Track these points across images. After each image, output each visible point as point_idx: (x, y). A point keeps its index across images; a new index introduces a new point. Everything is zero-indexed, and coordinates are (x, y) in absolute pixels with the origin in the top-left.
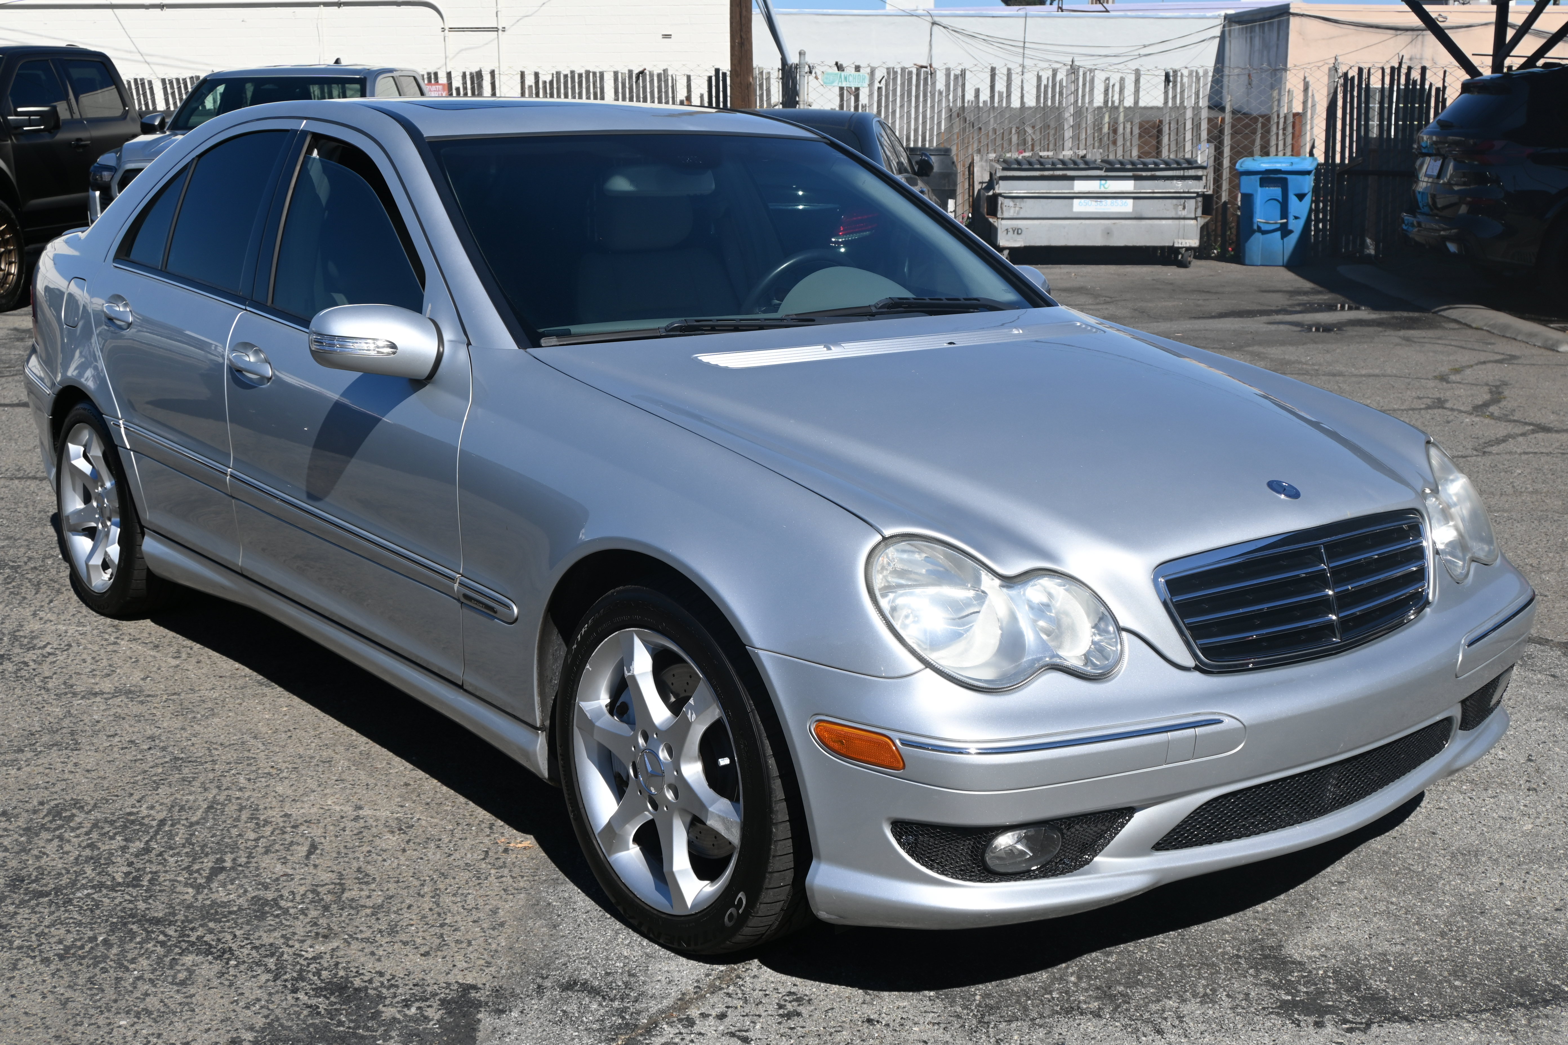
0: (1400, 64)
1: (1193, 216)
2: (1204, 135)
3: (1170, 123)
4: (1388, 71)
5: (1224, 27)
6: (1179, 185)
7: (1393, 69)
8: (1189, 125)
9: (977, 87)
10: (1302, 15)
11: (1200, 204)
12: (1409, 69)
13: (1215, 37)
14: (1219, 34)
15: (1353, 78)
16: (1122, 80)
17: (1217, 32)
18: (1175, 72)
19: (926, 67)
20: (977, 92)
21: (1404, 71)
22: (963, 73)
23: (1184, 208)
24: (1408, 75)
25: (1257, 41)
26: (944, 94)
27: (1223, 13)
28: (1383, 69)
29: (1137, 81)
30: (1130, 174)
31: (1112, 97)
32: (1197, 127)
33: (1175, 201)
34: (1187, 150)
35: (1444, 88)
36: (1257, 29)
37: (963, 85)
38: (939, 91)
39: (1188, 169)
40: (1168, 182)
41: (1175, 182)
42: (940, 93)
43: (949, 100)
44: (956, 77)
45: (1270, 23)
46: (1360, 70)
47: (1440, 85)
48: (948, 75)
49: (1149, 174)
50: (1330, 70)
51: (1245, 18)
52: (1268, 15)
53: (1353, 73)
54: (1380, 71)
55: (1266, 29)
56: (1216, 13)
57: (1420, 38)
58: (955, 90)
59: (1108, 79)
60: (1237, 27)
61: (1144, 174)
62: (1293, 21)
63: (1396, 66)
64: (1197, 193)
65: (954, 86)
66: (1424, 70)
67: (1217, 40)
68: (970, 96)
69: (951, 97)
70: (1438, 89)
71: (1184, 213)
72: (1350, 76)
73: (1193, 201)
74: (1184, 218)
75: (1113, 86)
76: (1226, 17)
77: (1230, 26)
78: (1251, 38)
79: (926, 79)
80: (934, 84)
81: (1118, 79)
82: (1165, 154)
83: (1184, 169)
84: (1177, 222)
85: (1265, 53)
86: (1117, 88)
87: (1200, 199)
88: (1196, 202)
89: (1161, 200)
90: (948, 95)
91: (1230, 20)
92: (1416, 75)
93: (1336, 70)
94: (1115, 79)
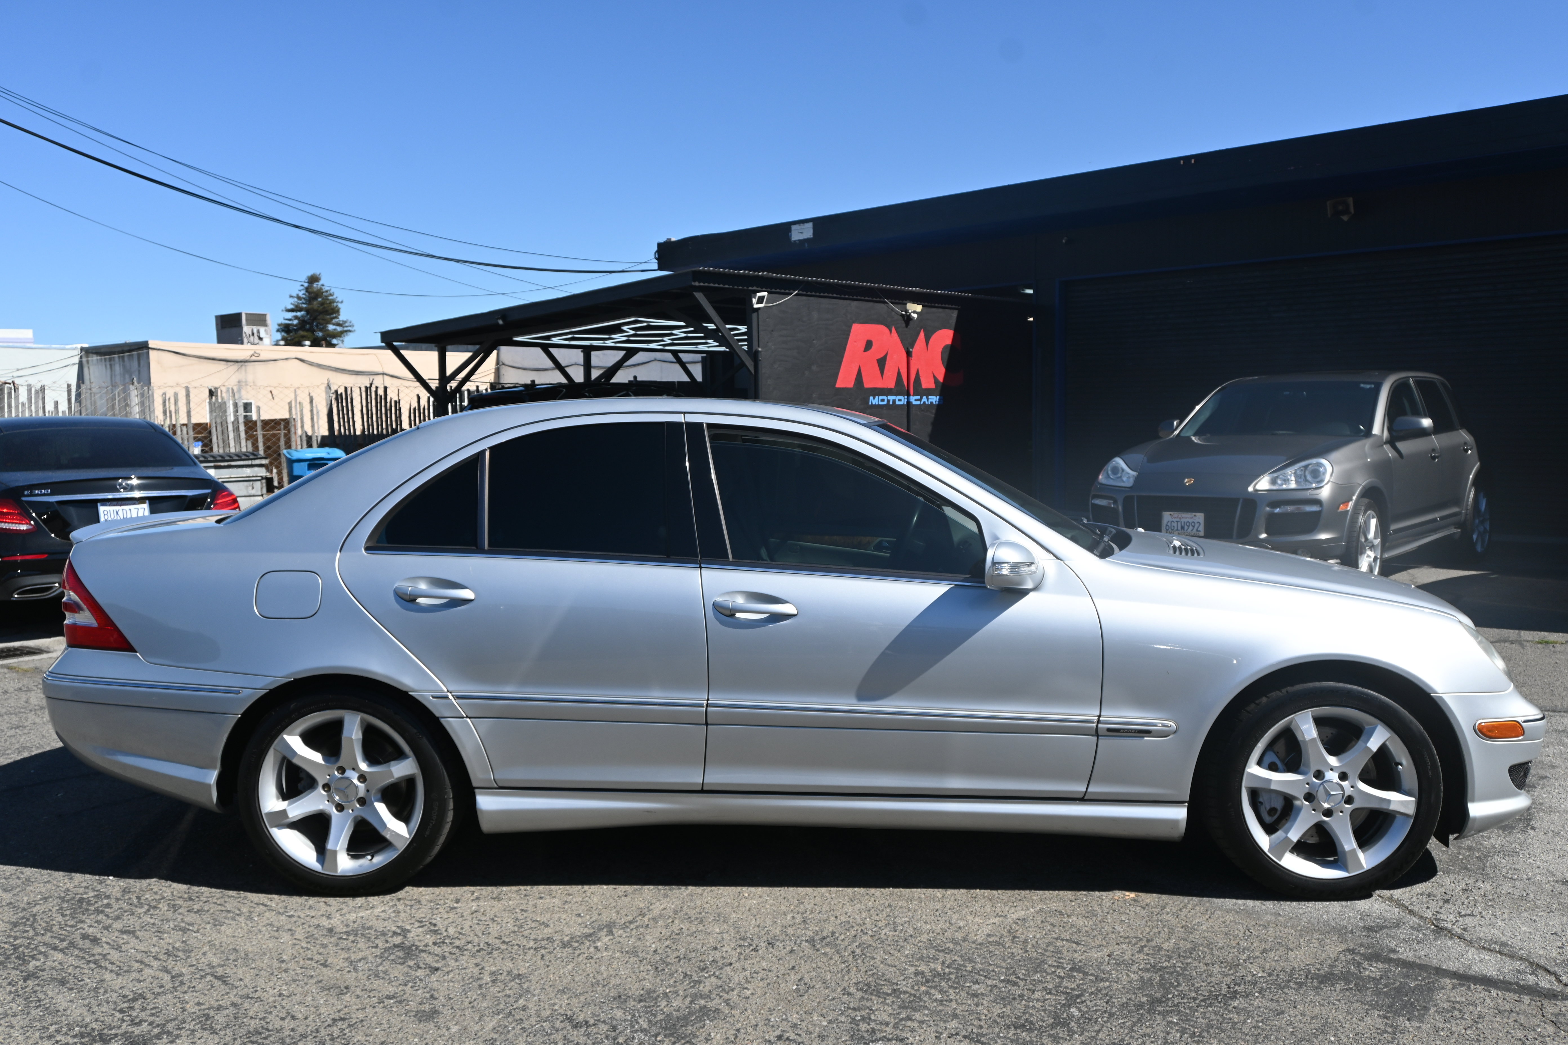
0: (371, 384)
1: (260, 494)
2: (243, 435)
3: (216, 427)
4: (363, 389)
5: (81, 357)
6: (248, 472)
7: (366, 388)
8: (230, 428)
9: (56, 400)
10: (159, 350)
11: (264, 485)
12: (377, 388)
13: (74, 364)
14: (78, 362)
15: (341, 394)
16: (176, 395)
17: (76, 360)
18: (216, 388)
19: (10, 384)
20: (56, 404)
21: (373, 389)
22: (43, 389)
23: (253, 488)
24: (376, 392)
25: (118, 368)
26: (27, 406)
27: (79, 346)
28: (360, 388)
29: (188, 395)
30: (212, 464)
31: (169, 407)
32: (237, 429)
33: (245, 483)
34: (231, 446)
35: (399, 400)
36: (117, 360)
37: (44, 398)
38: (23, 403)
39: (255, 459)
40: (240, 470)
41: (244, 469)
42: (23, 404)
43: (31, 411)
44: (37, 392)
45: (129, 355)
46: (346, 389)
47: (397, 400)
48: (29, 391)
49: (226, 464)
50: (326, 388)
51: (103, 350)
52: (126, 348)
53: (341, 390)
54: (359, 390)
55: (126, 359)
56: (74, 346)
57: (243, 367)
58: (36, 402)
59: (164, 394)
60: (94, 358)
61: (222, 464)
62: (151, 353)
63: (368, 386)
64: (262, 477)
65: (35, 399)
66: (386, 388)
67: (77, 367)
68: (50, 407)
69: (33, 408)
70: (395, 402)
71: (253, 492)
72: (339, 393)
73: (259, 483)
74: (254, 496)
75: (169, 399)
76: (82, 349)
77: (87, 357)
78: (111, 365)
79: (10, 394)
80: (17, 397)
81: (173, 394)
82: (215, 449)
83: (252, 459)
84: (248, 499)
85: (127, 376)
86: (172, 401)
87: (264, 481)
88: (262, 484)
89: (235, 483)
90: (30, 407)
91: (87, 352)
92: (381, 392)
93: (330, 388)
94: (170, 394)
